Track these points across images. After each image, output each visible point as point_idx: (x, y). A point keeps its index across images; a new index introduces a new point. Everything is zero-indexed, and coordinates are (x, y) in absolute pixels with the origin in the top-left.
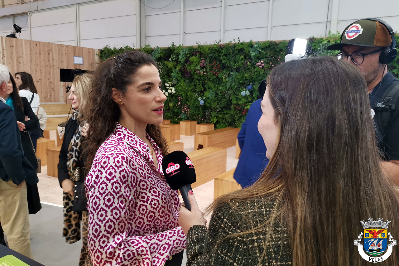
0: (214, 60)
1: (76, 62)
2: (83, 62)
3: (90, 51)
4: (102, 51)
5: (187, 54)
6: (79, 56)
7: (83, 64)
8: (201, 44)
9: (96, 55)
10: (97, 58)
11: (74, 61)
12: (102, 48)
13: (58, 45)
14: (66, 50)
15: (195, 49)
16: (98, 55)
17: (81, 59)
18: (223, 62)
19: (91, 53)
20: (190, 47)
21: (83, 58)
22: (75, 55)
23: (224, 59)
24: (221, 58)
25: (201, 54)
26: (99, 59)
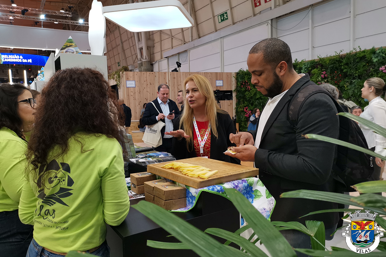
0: (335, 71)
1: (217, 85)
2: (223, 84)
3: (229, 75)
4: (237, 74)
5: (309, 67)
6: (220, 80)
7: (223, 86)
8: (322, 57)
9: (233, 77)
10: (234, 80)
11: (216, 84)
12: (237, 71)
13: (204, 73)
14: (210, 76)
15: (317, 62)
16: (235, 77)
17: (222, 81)
18: (345, 70)
19: (229, 76)
20: (311, 60)
21: (223, 80)
22: (217, 80)
23: (346, 69)
24: (343, 67)
25: (322, 66)
26: (235, 80)
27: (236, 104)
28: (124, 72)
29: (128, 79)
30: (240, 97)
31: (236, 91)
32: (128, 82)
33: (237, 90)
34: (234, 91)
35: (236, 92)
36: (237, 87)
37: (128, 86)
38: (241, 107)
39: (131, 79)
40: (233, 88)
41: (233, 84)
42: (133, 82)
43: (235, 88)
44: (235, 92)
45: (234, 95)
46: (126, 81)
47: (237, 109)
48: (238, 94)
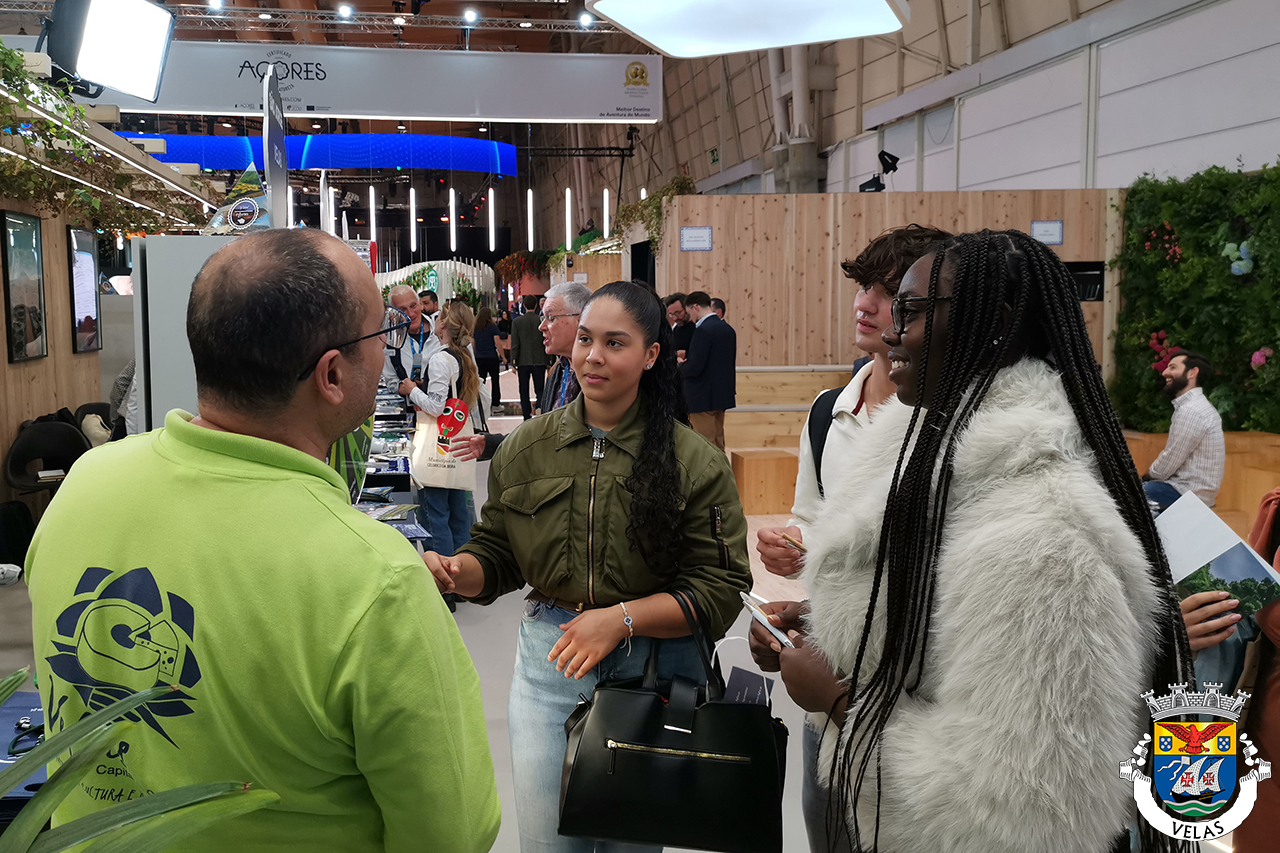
2: (1063, 237)
3: (1091, 198)
4: (1130, 194)
6: (1049, 220)
7: (1062, 243)
9: (1109, 207)
10: (1113, 220)
12: (1128, 182)
13: (984, 193)
14: (1008, 205)
16: (1117, 209)
17: (1058, 225)
19: (1094, 204)
21: (1062, 222)
26: (1122, 219)
27: (1119, 315)
28: (676, 198)
29: (686, 220)
30: (1137, 289)
31: (1119, 264)
32: (687, 233)
33: (1125, 261)
34: (1113, 263)
35: (1121, 268)
36: (1126, 247)
37: (686, 245)
38: (1136, 332)
39: (699, 220)
40: (1109, 251)
41: (1109, 236)
42: (705, 233)
43: (1117, 252)
44: (1116, 271)
45: (1111, 280)
46: (681, 229)
47: (1118, 336)
48: (1130, 275)
